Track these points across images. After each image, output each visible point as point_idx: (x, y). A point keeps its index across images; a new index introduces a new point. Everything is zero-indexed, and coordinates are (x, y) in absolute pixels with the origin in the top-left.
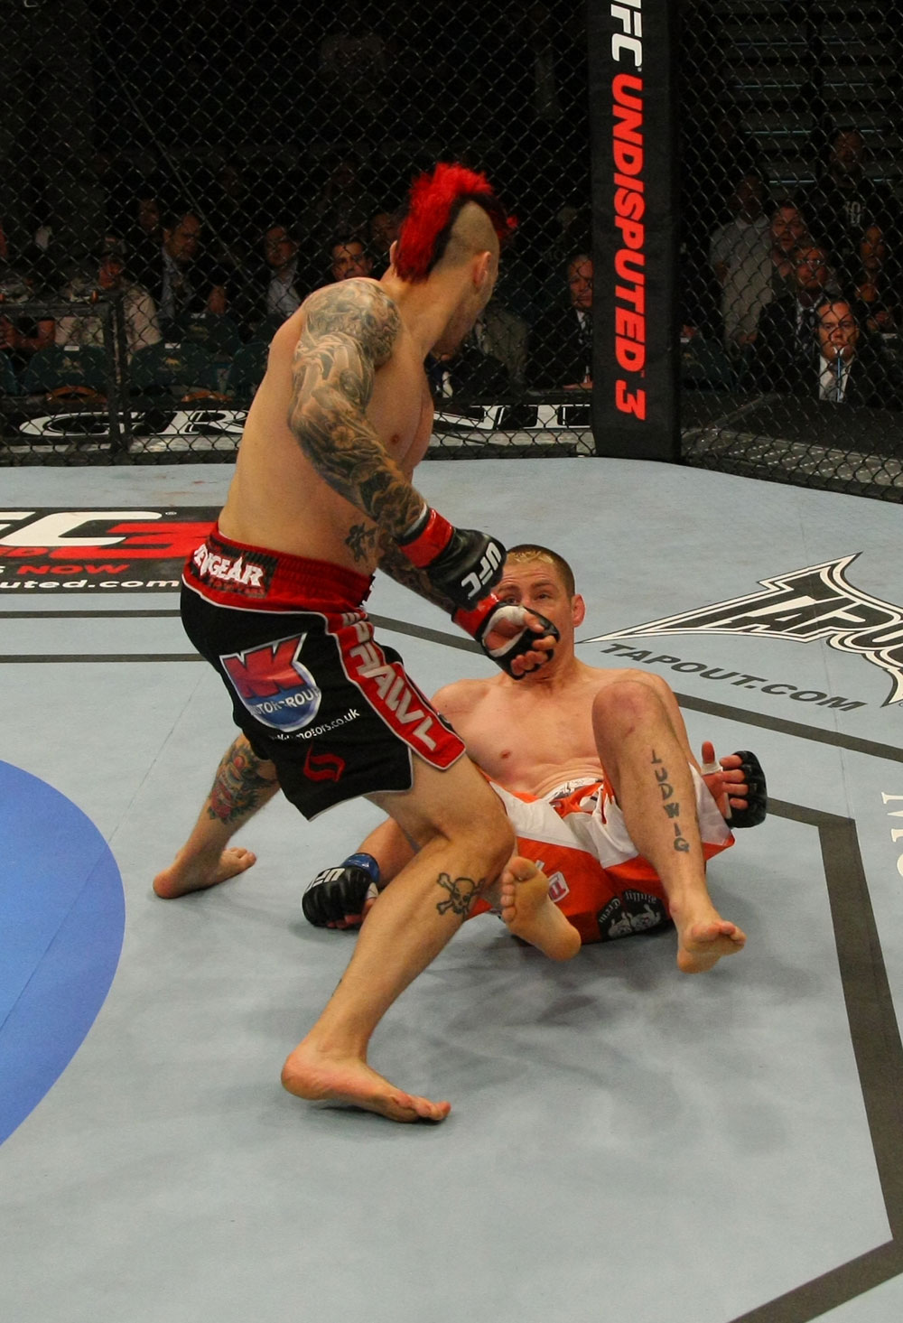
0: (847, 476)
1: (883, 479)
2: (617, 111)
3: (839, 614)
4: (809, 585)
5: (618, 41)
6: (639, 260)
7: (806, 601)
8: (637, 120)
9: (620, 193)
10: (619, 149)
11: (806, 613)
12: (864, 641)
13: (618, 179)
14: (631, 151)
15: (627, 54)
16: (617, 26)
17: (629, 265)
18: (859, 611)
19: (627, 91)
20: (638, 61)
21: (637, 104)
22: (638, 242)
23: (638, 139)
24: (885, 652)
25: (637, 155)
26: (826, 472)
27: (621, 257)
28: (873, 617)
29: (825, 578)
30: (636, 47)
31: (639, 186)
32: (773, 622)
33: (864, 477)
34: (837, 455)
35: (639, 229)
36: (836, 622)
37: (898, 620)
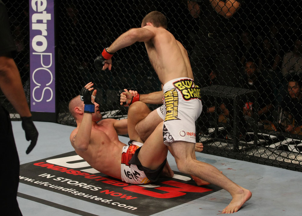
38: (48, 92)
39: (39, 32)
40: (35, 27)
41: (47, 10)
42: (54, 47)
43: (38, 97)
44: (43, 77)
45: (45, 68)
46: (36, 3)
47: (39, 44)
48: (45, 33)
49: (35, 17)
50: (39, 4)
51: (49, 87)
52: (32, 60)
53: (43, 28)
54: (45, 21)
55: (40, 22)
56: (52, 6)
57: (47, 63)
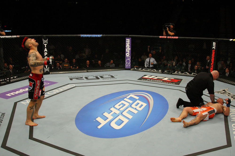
0: (228, 82)
1: (231, 83)
2: (213, 53)
3: (227, 93)
5: (213, 47)
6: (213, 64)
7: (224, 92)
8: (214, 53)
9: (212, 59)
10: (212, 55)
11: (224, 93)
12: (229, 96)
13: (212, 58)
14: (213, 56)
15: (214, 48)
16: (213, 46)
17: (212, 64)
18: (228, 93)
19: (214, 51)
20: (215, 49)
21: (214, 52)
22: (213, 63)
23: (214, 55)
24: (230, 97)
25: (214, 56)
26: (226, 82)
27: (212, 63)
28: (229, 94)
29: (225, 90)
30: (215, 48)
31: (214, 58)
32: (221, 93)
33: (229, 82)
34: (227, 81)
35: (213, 62)
36: (226, 94)
37: (231, 94)
38: (129, 64)
39: (128, 52)
40: (127, 51)
41: (130, 48)
42: (131, 55)
43: (127, 65)
44: (128, 61)
45: (129, 59)
46: (127, 46)
47: (128, 54)
48: (129, 52)
49: (127, 49)
50: (128, 46)
51: (129, 63)
52: (126, 58)
53: (129, 51)
54: (129, 50)
55: (128, 50)
56: (131, 47)
57: (129, 58)
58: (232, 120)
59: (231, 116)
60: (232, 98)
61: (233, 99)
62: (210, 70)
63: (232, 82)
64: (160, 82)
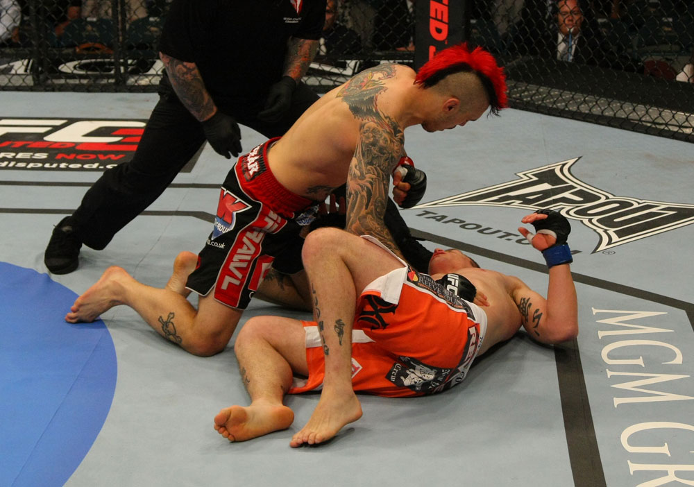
0: (574, 108)
1: (596, 111)
3: (567, 195)
4: (548, 176)
7: (546, 186)
11: (546, 194)
12: (582, 212)
18: (579, 193)
24: (595, 220)
26: (560, 105)
28: (588, 197)
29: (558, 172)
32: (525, 199)
33: (584, 109)
34: (567, 95)
36: (565, 200)
37: (603, 200)
58: (617, 401)
59: (613, 368)
60: (611, 231)
61: (615, 238)
62: (428, 24)
63: (603, 101)
64: (28, 161)
